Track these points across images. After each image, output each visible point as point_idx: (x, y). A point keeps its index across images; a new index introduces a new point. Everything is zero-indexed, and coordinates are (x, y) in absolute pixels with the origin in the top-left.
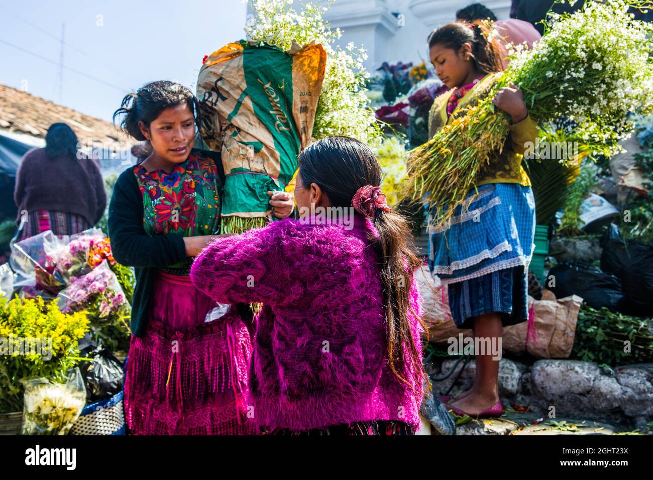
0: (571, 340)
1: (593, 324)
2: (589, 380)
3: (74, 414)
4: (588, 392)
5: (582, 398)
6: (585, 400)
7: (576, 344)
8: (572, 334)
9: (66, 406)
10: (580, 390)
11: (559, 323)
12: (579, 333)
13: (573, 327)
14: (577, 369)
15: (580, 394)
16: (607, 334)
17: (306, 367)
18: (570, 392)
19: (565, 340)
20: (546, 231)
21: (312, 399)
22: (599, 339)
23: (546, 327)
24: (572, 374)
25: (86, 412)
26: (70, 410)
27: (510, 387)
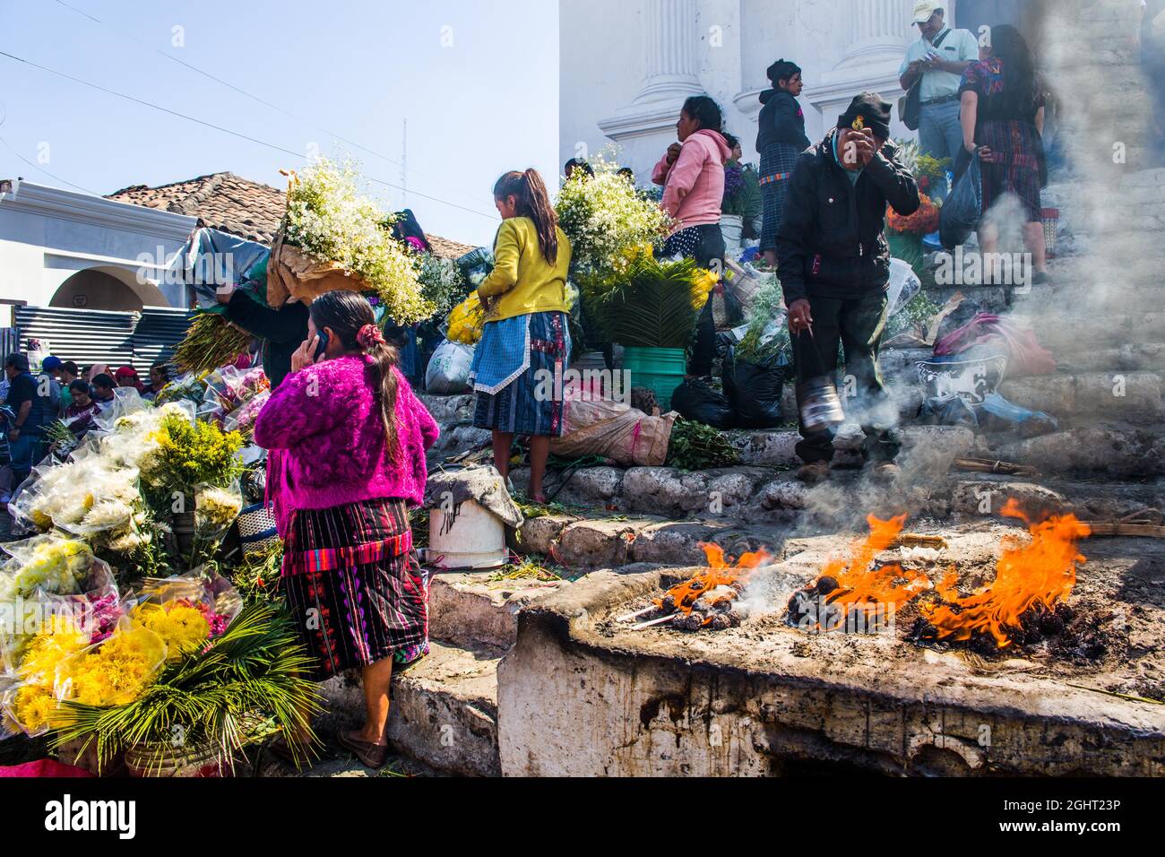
0: (665, 450)
1: (682, 436)
2: (658, 482)
3: (235, 512)
4: (658, 492)
5: (654, 497)
6: (656, 498)
7: (670, 452)
8: (665, 444)
9: (228, 505)
10: (652, 490)
11: (657, 435)
12: (671, 443)
13: (667, 439)
14: (652, 473)
15: (653, 494)
16: (691, 443)
17: (327, 467)
18: (645, 493)
19: (661, 450)
20: (682, 353)
21: (331, 487)
22: (684, 449)
23: (647, 439)
24: (648, 477)
25: (245, 512)
26: (230, 508)
27: (605, 491)
